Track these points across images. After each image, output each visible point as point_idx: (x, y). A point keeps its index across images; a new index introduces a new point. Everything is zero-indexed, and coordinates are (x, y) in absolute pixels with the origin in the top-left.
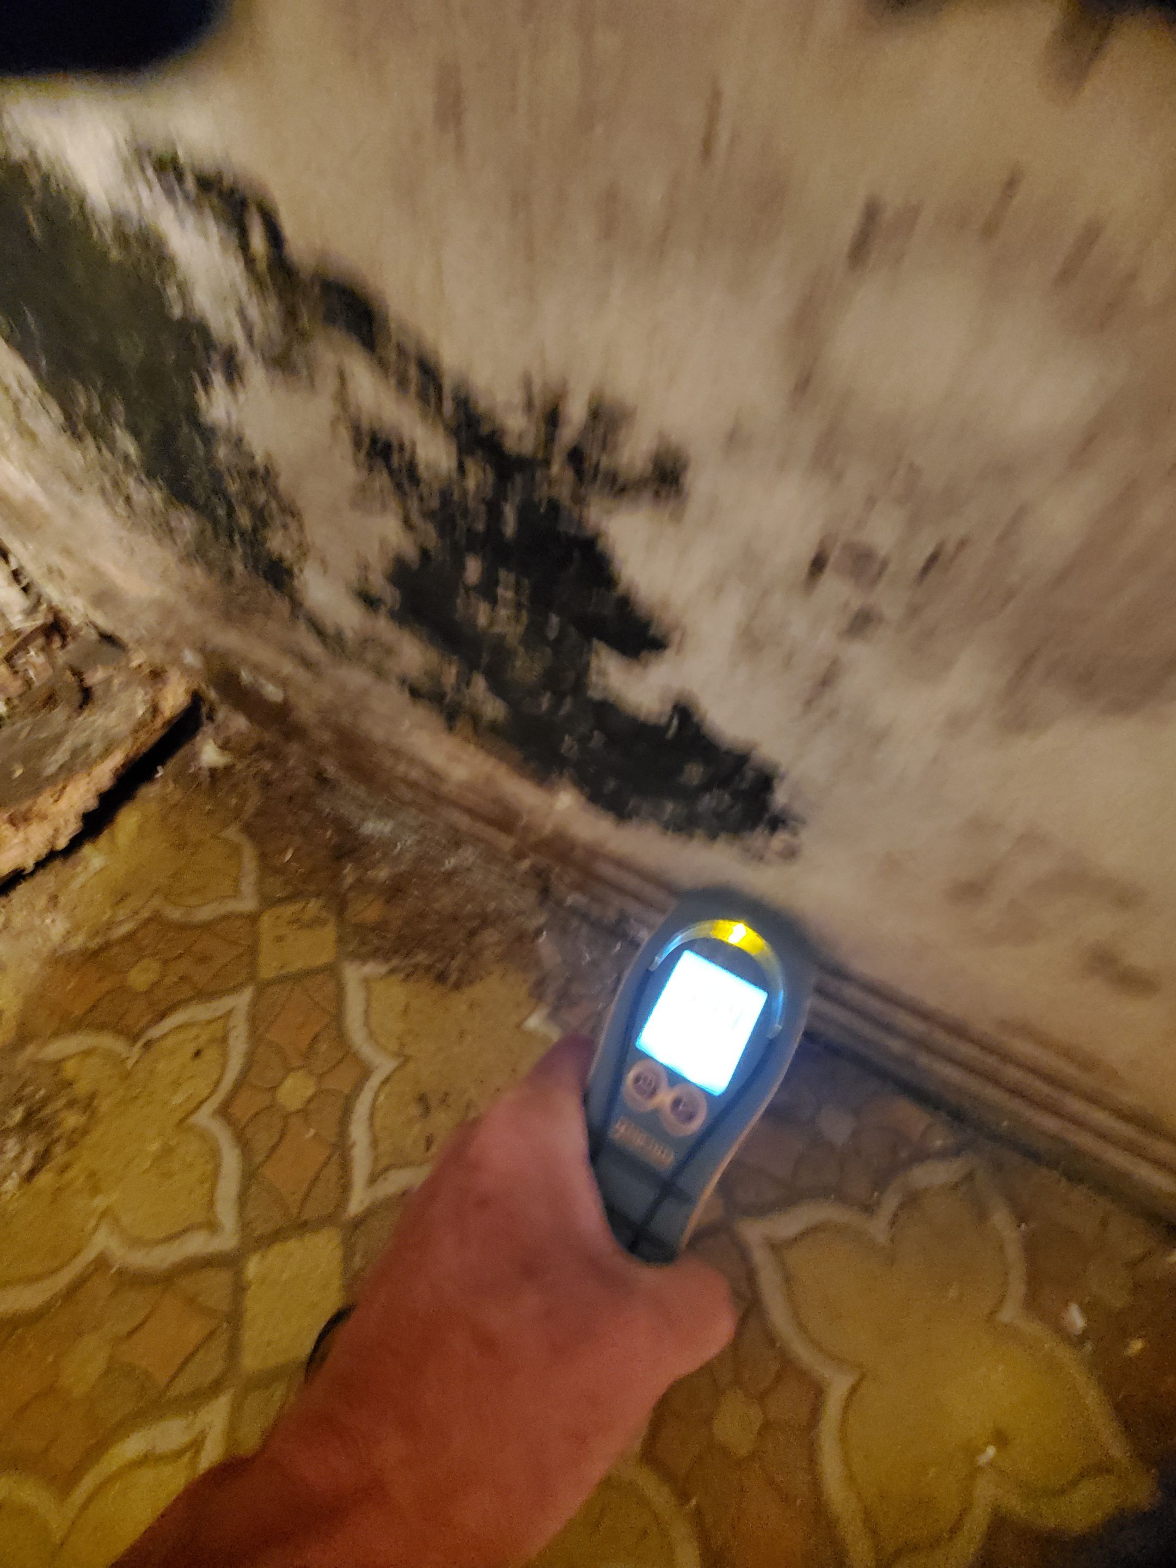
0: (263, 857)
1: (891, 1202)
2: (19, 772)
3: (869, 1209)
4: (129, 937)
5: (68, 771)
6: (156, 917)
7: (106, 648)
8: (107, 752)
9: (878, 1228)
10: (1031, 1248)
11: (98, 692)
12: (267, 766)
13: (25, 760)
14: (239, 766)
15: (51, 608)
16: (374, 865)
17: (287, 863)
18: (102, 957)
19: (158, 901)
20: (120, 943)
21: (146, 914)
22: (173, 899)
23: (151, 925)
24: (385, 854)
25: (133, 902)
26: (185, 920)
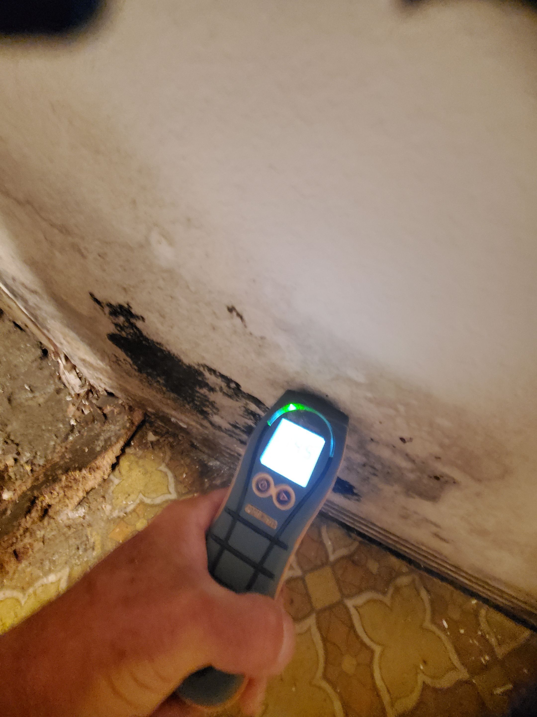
0: (175, 477)
1: (391, 591)
2: (87, 450)
3: (384, 593)
4: (134, 510)
5: (105, 449)
6: (142, 503)
7: (110, 398)
8: (118, 441)
9: (387, 600)
10: (432, 602)
11: (109, 416)
12: (171, 440)
13: (88, 446)
14: (161, 441)
15: (90, 384)
16: (214, 479)
17: (184, 479)
18: (125, 519)
19: (141, 496)
20: (131, 513)
21: (138, 501)
22: (146, 495)
23: (141, 506)
24: (218, 474)
25: (133, 497)
26: (152, 503)
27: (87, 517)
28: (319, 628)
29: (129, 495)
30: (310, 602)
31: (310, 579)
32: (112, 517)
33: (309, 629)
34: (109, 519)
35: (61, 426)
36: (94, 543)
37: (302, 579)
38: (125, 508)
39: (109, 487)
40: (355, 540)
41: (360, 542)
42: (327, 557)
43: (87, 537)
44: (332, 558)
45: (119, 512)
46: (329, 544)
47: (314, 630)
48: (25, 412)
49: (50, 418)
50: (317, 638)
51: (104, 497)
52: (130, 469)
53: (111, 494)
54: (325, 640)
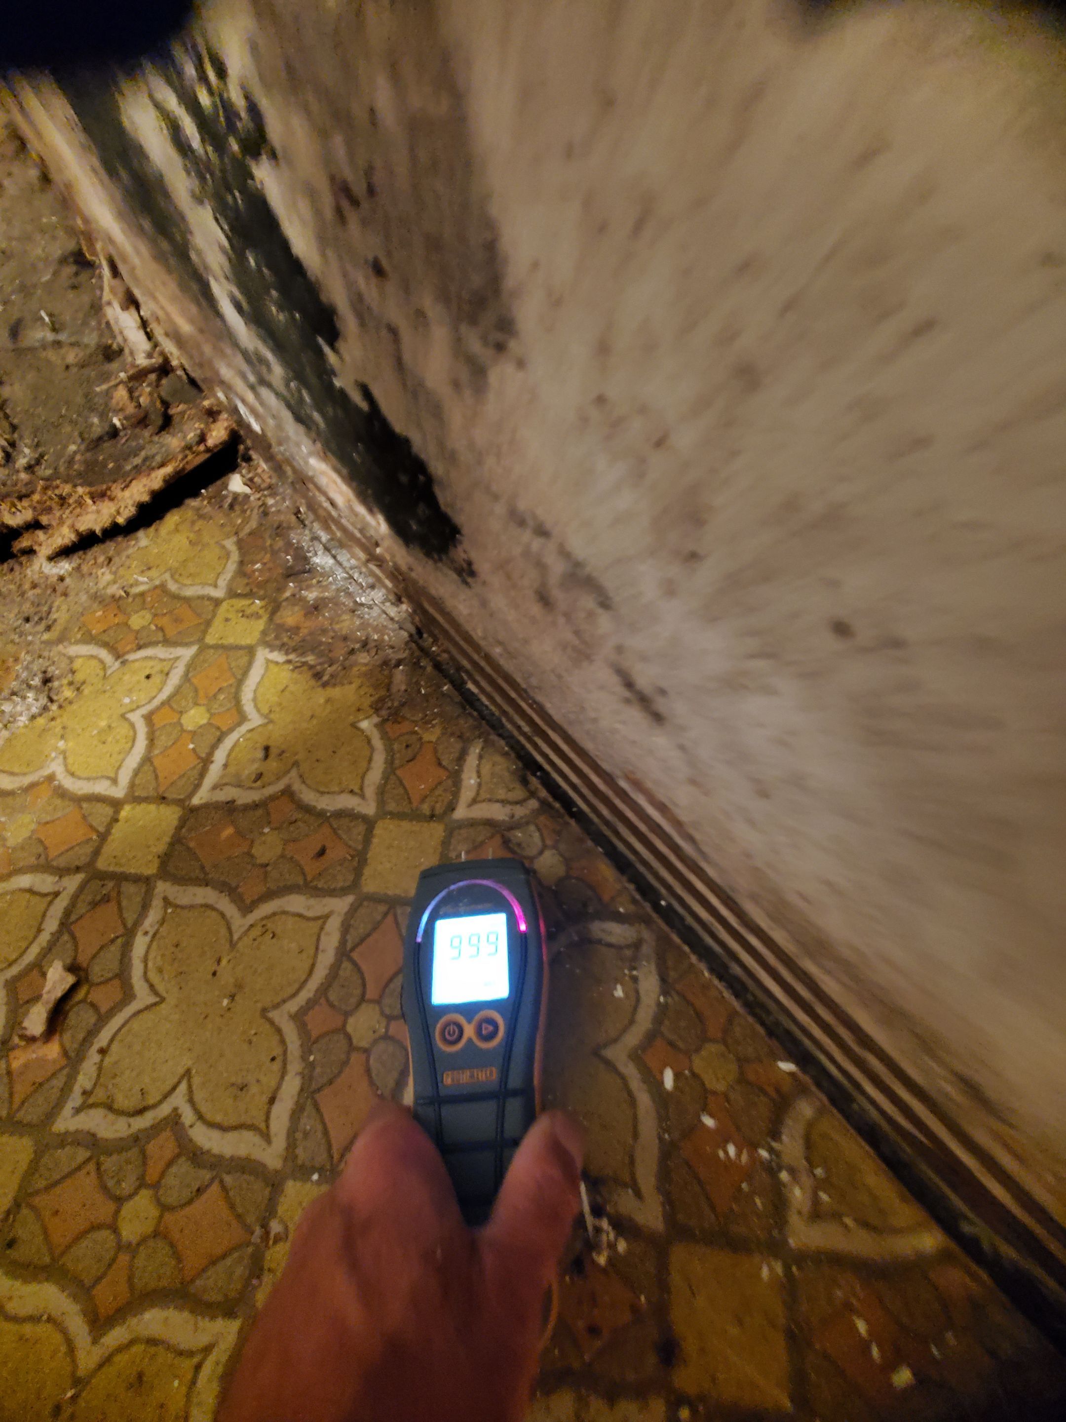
0: (241, 563)
4: (142, 594)
5: (137, 471)
6: (163, 587)
7: (189, 389)
8: (165, 463)
10: (664, 1014)
11: (174, 421)
13: (115, 461)
14: (252, 498)
15: (162, 354)
16: (308, 588)
17: (254, 571)
18: (121, 602)
19: (167, 576)
20: (136, 596)
21: (157, 582)
22: (177, 577)
23: (158, 591)
24: (319, 582)
25: (154, 573)
26: (177, 592)
27: (68, 581)
28: (346, 928)
29: (149, 569)
30: (358, 872)
31: (384, 831)
32: (103, 592)
33: (325, 918)
34: (99, 594)
35: (96, 420)
36: (55, 620)
37: (369, 824)
38: (131, 586)
39: (128, 547)
40: (533, 794)
41: (543, 803)
42: (451, 808)
43: (51, 608)
44: (461, 813)
45: (118, 589)
46: (470, 780)
47: (334, 925)
48: (39, 370)
49: (79, 399)
50: (331, 941)
51: (110, 560)
52: (177, 530)
53: (124, 558)
54: (343, 953)
